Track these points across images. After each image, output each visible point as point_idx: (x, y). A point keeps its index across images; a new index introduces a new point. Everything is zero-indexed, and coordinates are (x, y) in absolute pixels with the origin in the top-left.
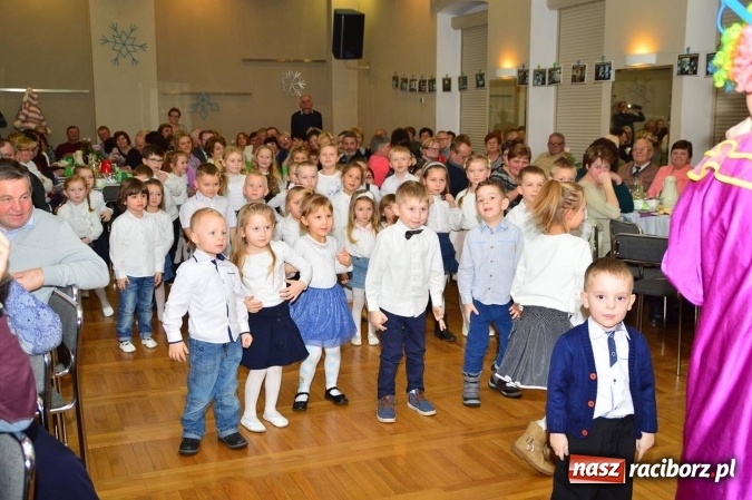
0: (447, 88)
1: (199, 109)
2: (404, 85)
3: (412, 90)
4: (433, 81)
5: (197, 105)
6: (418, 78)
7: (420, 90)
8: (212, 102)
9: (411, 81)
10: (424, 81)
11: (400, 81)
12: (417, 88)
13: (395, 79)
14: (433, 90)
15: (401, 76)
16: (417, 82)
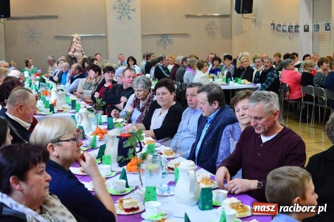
0: (306, 30)
1: (162, 43)
2: (279, 28)
3: (284, 31)
4: (297, 26)
5: (161, 41)
6: (288, 25)
7: (289, 31)
8: (169, 38)
9: (283, 26)
10: (292, 26)
11: (276, 26)
12: (287, 30)
13: (273, 24)
14: (297, 31)
15: (276, 23)
16: (287, 27)
